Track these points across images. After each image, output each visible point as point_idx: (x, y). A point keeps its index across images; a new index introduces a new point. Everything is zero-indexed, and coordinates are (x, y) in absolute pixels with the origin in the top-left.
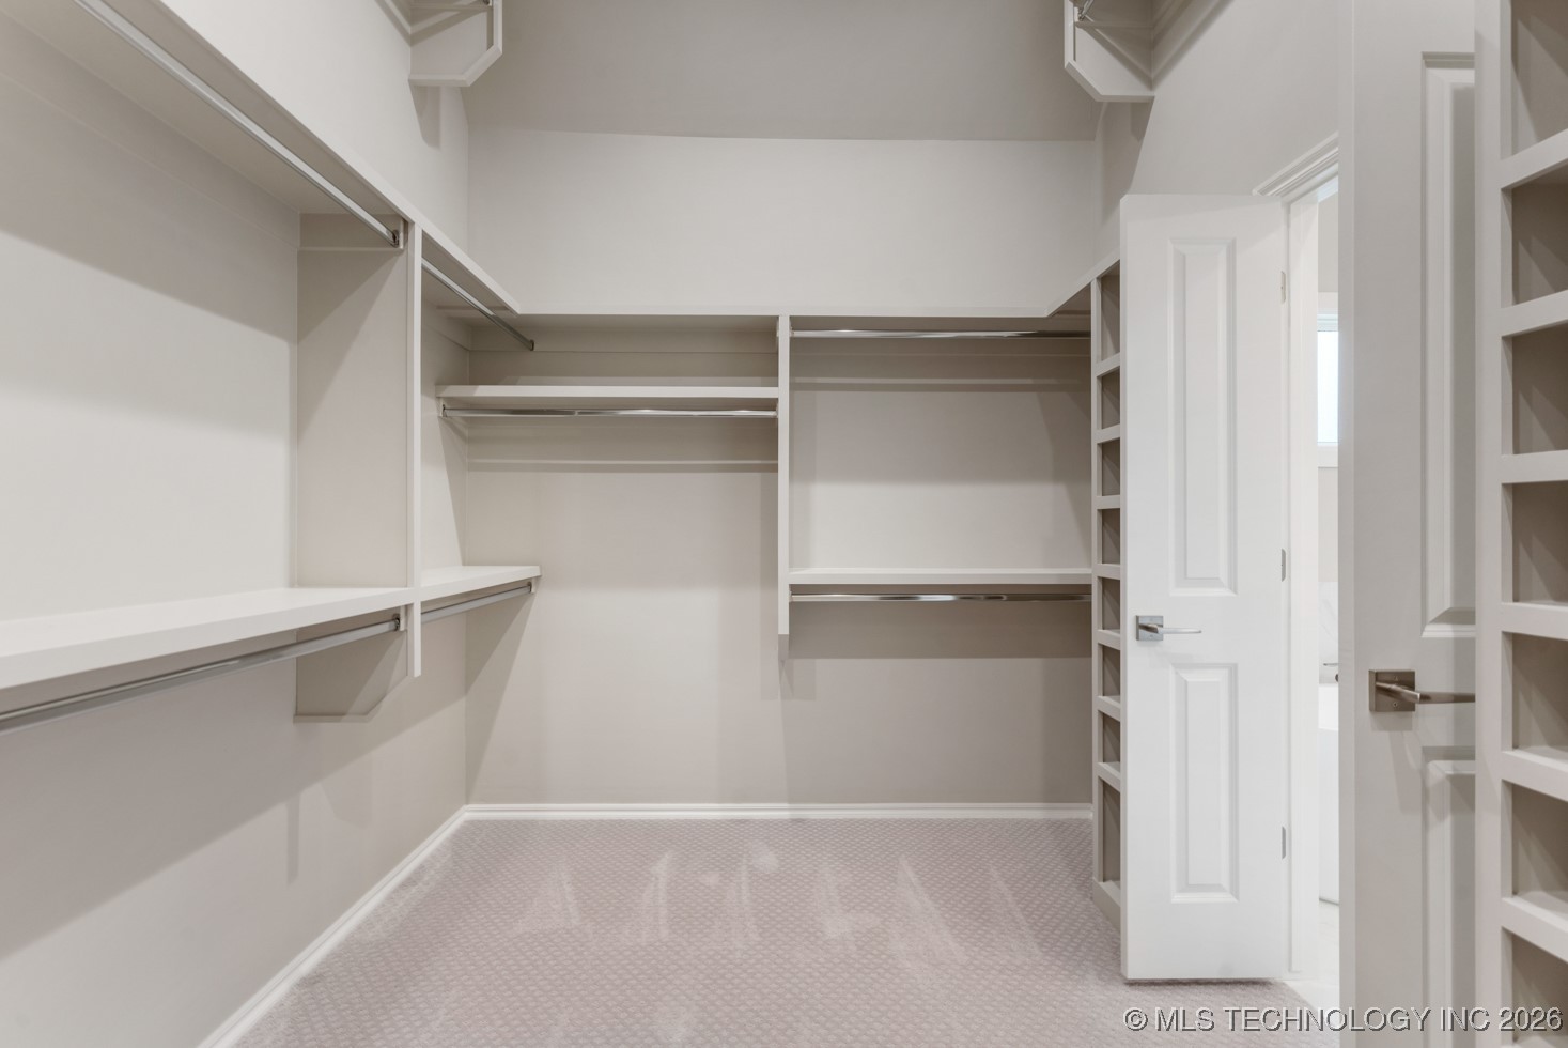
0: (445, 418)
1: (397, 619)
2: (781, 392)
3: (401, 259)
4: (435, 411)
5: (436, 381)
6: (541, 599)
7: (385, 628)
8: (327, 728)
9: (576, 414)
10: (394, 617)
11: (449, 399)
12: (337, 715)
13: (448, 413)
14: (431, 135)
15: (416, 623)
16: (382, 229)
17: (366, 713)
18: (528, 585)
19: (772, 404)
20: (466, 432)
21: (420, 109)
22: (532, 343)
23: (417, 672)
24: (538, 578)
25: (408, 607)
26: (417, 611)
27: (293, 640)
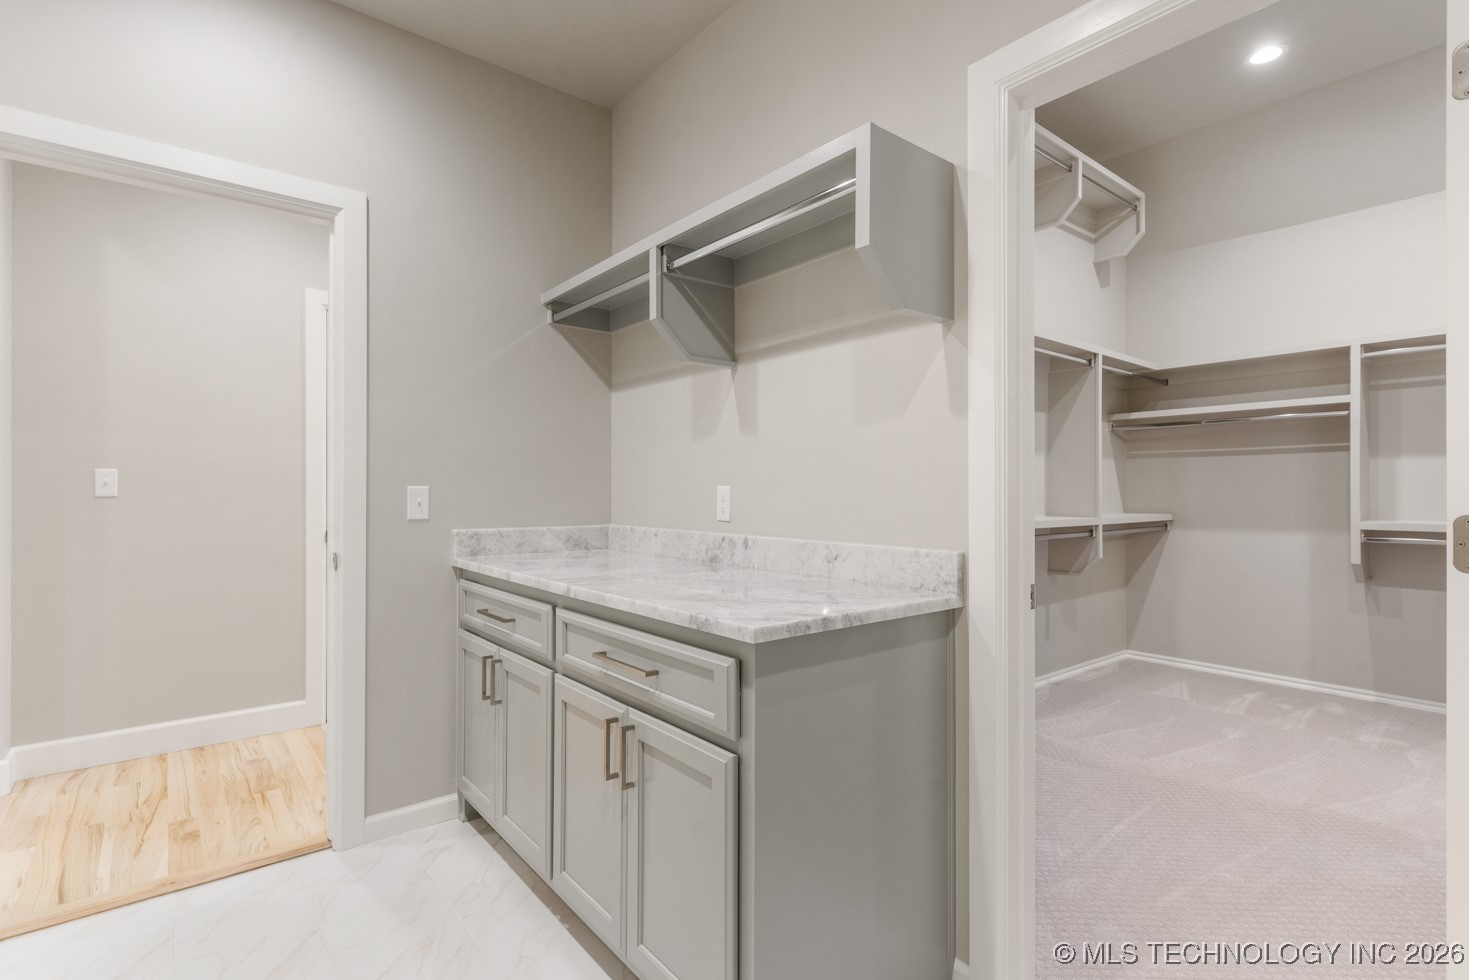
0: (1113, 431)
1: (1091, 531)
2: (1354, 397)
3: (1093, 371)
4: (1108, 429)
5: (1109, 412)
6: (1173, 534)
7: (1086, 534)
8: (1061, 577)
9: (1203, 423)
10: (1090, 530)
11: (1114, 421)
12: (1066, 572)
13: (1115, 429)
14: (1104, 282)
15: (1100, 534)
16: (1084, 361)
17: (1079, 572)
18: (1165, 525)
19: (1346, 406)
20: (1126, 437)
21: (1098, 274)
22: (1167, 381)
23: (1101, 556)
24: (1171, 521)
25: (1097, 526)
26: (1101, 529)
27: (1049, 532)
